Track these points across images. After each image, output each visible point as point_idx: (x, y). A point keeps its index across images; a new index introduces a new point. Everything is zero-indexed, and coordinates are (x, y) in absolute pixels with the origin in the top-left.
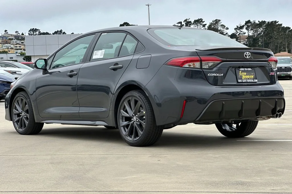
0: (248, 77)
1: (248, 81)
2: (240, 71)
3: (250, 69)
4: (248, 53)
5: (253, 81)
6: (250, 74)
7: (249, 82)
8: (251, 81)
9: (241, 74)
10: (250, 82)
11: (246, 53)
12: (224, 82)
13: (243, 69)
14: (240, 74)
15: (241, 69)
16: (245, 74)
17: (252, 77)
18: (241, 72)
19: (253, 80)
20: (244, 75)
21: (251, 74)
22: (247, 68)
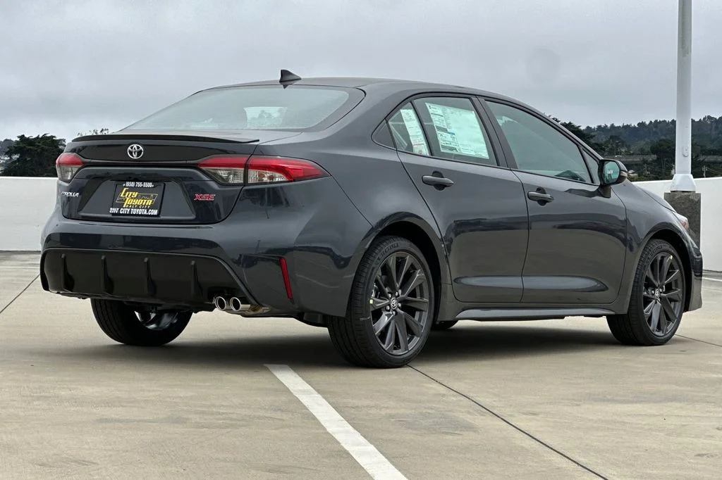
0: (139, 202)
1: (134, 211)
2: (125, 189)
3: (150, 185)
4: (135, 146)
5: (145, 213)
6: (145, 196)
7: (136, 215)
8: (140, 211)
9: (124, 195)
10: (138, 215)
11: (132, 148)
12: (84, 212)
13: (132, 184)
14: (122, 196)
15: (128, 184)
16: (135, 194)
17: (149, 202)
18: (126, 192)
19: (148, 211)
20: (132, 198)
21: (149, 196)
22: (143, 181)
